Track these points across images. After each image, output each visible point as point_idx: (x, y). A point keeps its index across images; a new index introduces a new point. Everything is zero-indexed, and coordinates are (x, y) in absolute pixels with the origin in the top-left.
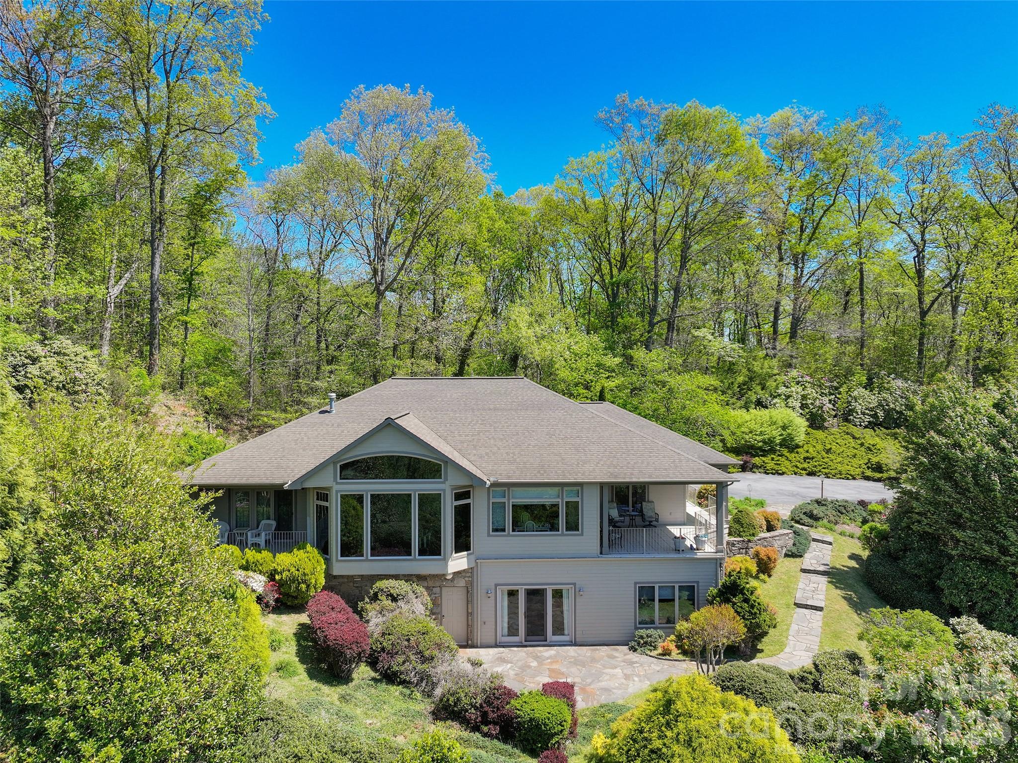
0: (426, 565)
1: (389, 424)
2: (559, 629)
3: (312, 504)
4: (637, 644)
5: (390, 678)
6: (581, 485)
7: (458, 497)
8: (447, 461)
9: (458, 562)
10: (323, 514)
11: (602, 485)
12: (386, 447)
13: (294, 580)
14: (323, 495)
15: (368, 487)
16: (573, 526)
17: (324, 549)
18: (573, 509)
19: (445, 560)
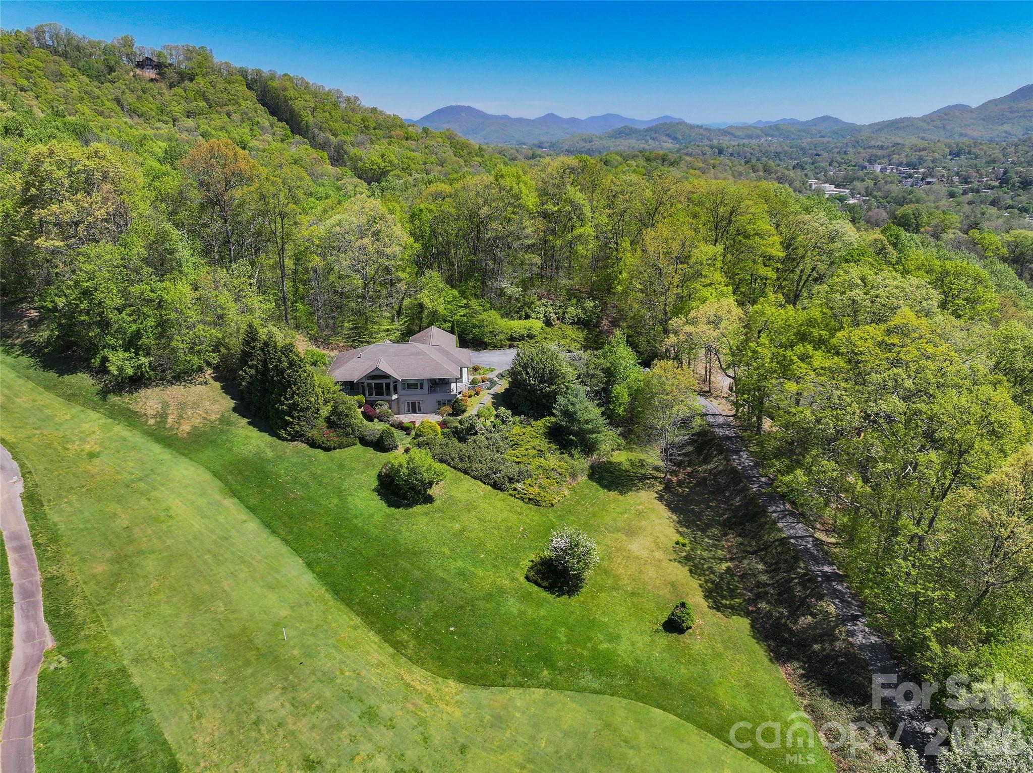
1: (377, 368)
2: (419, 410)
3: (361, 385)
4: (437, 413)
5: (381, 421)
6: (423, 379)
7: (394, 383)
8: (391, 376)
9: (395, 397)
10: (363, 387)
11: (428, 379)
12: (377, 373)
14: (363, 384)
15: (374, 381)
17: (364, 394)
19: (392, 396)
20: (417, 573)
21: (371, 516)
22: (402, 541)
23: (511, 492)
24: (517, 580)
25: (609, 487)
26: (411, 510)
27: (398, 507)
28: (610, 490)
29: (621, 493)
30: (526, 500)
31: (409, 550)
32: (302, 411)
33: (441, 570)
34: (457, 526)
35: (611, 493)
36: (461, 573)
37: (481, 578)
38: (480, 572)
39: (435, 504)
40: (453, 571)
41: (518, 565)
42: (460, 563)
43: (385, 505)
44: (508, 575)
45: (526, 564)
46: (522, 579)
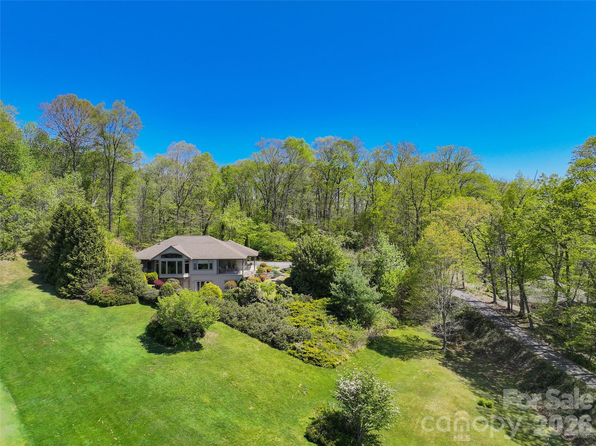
0: (179, 276)
1: (171, 247)
3: (155, 263)
6: (213, 259)
7: (186, 262)
8: (183, 254)
9: (186, 275)
10: (158, 265)
11: (217, 260)
12: (171, 252)
13: (151, 278)
14: (158, 261)
15: (167, 260)
16: (211, 268)
17: (158, 272)
18: (211, 265)
19: (183, 275)
20: (160, 423)
21: (125, 360)
22: (152, 386)
23: (289, 350)
24: (294, 438)
25: (390, 355)
26: (173, 356)
27: (159, 352)
28: (391, 357)
29: (402, 359)
30: (306, 360)
31: (158, 396)
32: (85, 268)
33: (193, 420)
34: (225, 374)
35: (393, 360)
36: (220, 426)
37: (246, 433)
38: (245, 425)
39: (203, 352)
40: (209, 422)
41: (296, 421)
42: (221, 414)
43: (145, 351)
44: (283, 431)
45: (305, 421)
46: (301, 438)
